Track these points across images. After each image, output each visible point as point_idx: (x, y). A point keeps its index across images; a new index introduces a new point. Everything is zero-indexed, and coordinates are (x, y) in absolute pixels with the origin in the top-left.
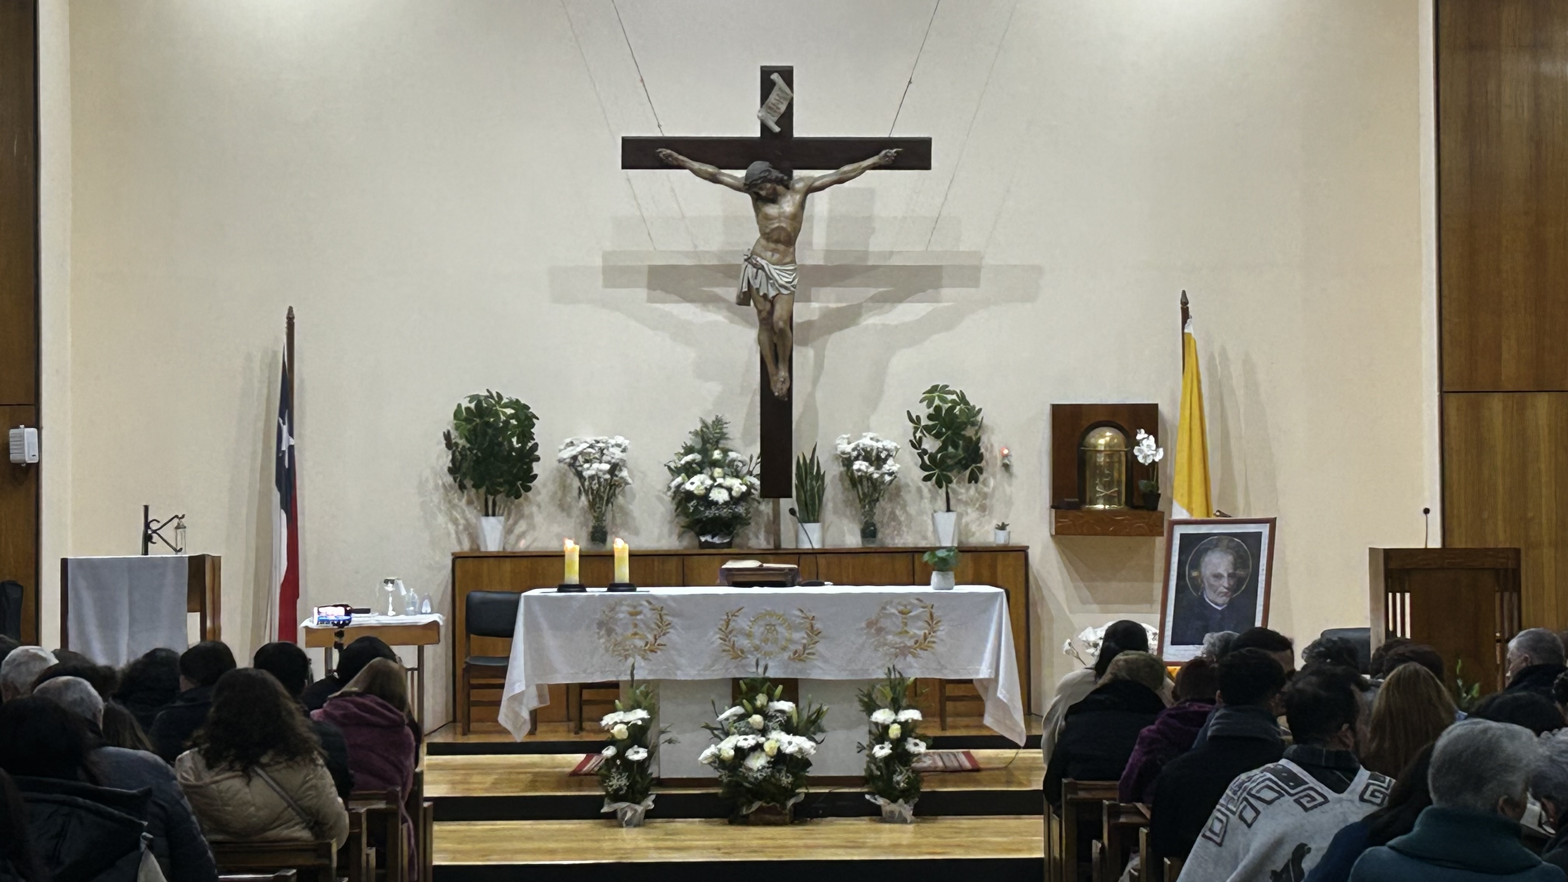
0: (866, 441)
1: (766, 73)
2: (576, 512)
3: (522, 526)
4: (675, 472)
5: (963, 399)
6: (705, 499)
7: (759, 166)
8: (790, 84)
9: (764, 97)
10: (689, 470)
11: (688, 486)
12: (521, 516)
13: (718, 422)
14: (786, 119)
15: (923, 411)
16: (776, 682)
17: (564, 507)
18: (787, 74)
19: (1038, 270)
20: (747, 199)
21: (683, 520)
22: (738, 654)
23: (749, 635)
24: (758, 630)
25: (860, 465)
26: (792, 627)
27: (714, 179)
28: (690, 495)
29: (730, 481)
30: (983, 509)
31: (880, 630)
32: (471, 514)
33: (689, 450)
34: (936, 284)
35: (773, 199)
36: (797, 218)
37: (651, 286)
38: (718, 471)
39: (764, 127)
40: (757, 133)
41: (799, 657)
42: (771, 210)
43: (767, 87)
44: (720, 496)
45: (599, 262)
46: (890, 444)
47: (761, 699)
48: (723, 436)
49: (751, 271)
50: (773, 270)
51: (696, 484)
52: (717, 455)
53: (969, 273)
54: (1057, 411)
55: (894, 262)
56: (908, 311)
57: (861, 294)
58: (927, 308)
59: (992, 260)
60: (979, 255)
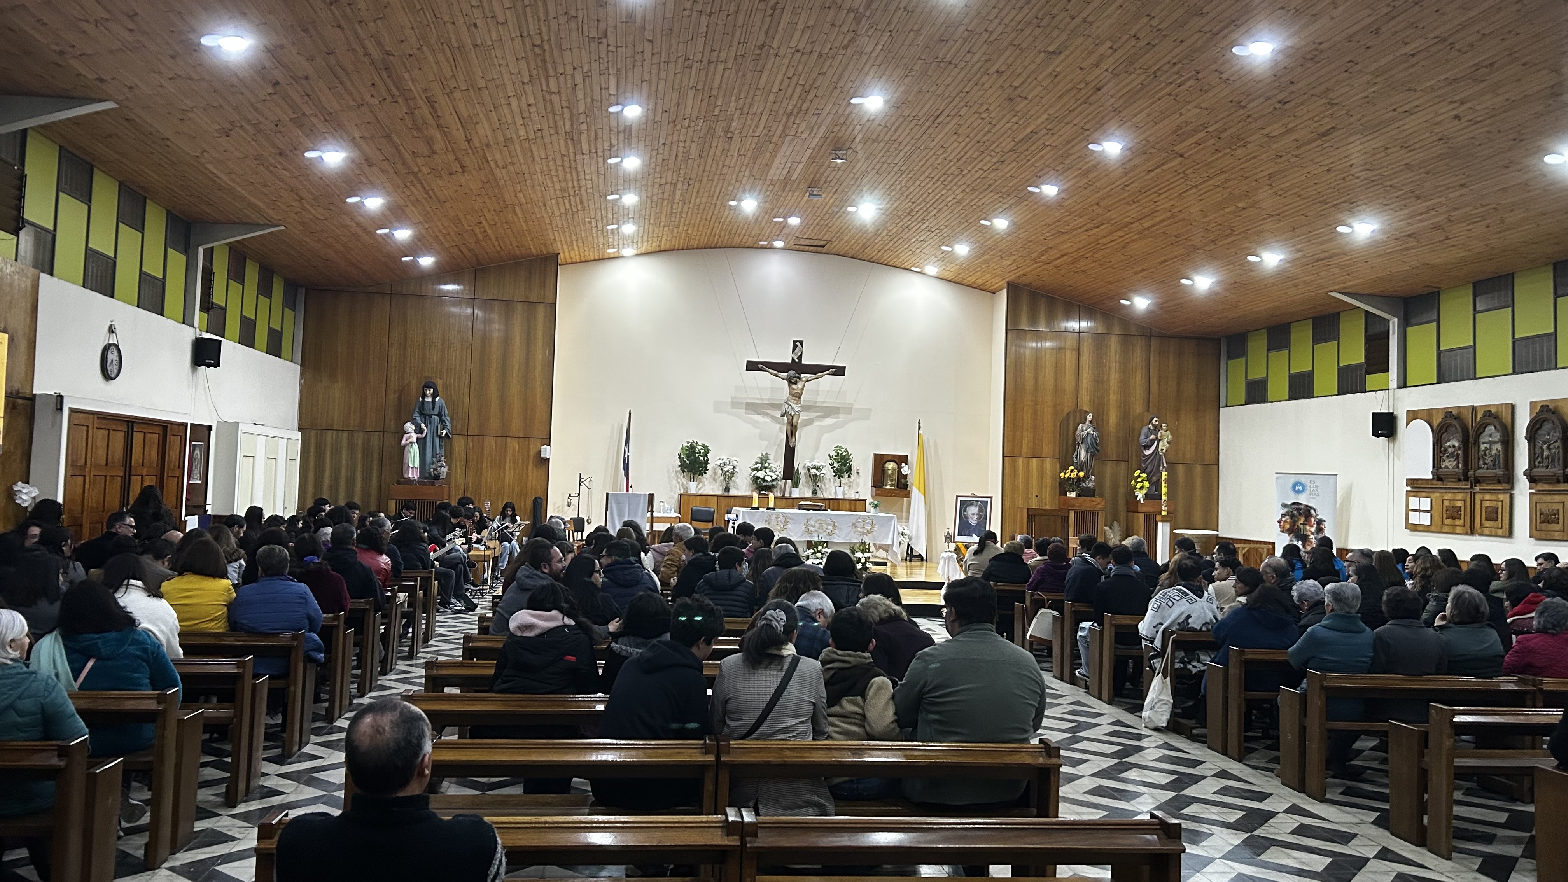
0: (815, 463)
1: (795, 342)
2: (718, 481)
3: (701, 485)
4: (753, 470)
5: (846, 451)
6: (764, 480)
7: (792, 372)
8: (802, 346)
9: (793, 351)
10: (757, 469)
11: (758, 475)
12: (700, 482)
13: (767, 454)
14: (800, 358)
15: (834, 453)
16: (825, 542)
17: (715, 480)
18: (802, 343)
19: (871, 410)
20: (786, 382)
21: (755, 486)
22: (810, 533)
23: (814, 527)
24: (817, 525)
25: (814, 471)
26: (828, 524)
27: (776, 376)
28: (758, 478)
29: (771, 474)
30: (850, 486)
31: (856, 527)
32: (684, 481)
33: (757, 463)
34: (838, 413)
35: (795, 383)
36: (802, 389)
37: (746, 409)
38: (767, 471)
39: (793, 359)
40: (790, 361)
41: (829, 535)
42: (794, 386)
43: (795, 347)
44: (768, 478)
45: (730, 400)
46: (824, 464)
47: (820, 548)
48: (768, 459)
49: (787, 406)
50: (794, 406)
51: (761, 474)
52: (767, 465)
53: (849, 410)
54: (876, 456)
55: (825, 405)
56: (829, 421)
57: (813, 415)
58: (835, 420)
59: (856, 406)
60: (852, 404)
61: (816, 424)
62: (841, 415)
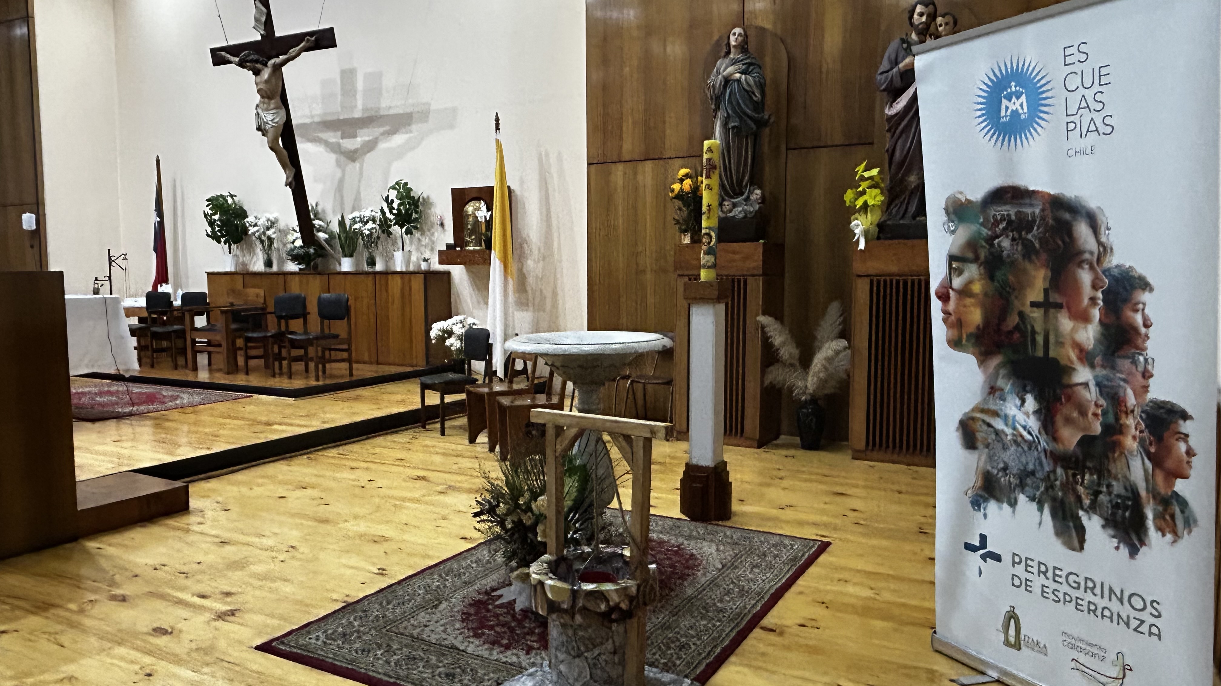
0: (365, 213)
9: (258, 17)
14: (271, 26)
30: (432, 249)
34: (410, 123)
39: (261, 34)
40: (259, 39)
53: (424, 115)
54: (454, 191)
55: (392, 112)
56: (399, 139)
57: (377, 131)
58: (406, 136)
59: (433, 107)
60: (429, 104)
61: (383, 145)
62: (414, 127)
